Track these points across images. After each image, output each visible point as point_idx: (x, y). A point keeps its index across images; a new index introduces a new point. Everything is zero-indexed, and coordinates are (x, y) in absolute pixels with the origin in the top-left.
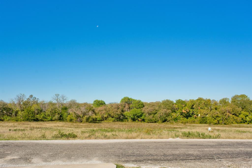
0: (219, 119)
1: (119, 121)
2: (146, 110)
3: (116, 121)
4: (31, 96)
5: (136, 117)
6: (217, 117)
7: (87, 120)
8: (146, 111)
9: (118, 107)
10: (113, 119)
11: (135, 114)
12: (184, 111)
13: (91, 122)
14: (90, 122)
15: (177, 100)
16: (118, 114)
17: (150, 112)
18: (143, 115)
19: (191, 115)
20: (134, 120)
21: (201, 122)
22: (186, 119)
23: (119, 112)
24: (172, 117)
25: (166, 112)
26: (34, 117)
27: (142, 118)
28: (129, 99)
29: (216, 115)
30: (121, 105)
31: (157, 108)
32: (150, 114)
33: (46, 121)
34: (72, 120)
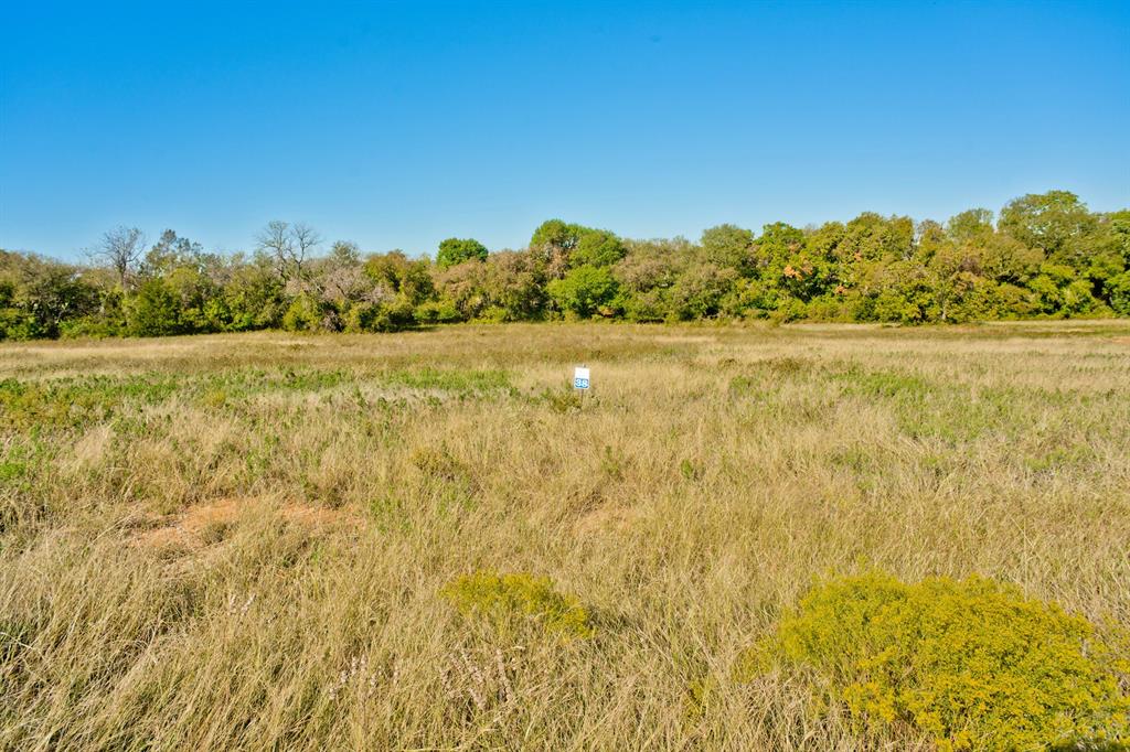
0: (924, 299)
1: (528, 318)
2: (626, 272)
3: (512, 318)
4: (170, 235)
5: (589, 301)
6: (916, 288)
7: (366, 321)
8: (630, 275)
9: (519, 262)
10: (503, 312)
11: (582, 287)
12: (788, 271)
13: (381, 329)
14: (376, 330)
15: (769, 226)
16: (516, 292)
17: (643, 279)
18: (617, 293)
19: (822, 286)
20: (584, 312)
21: (859, 316)
22: (799, 303)
23: (522, 282)
24: (738, 296)
25: (714, 275)
26: (176, 318)
27: (615, 303)
28: (563, 229)
29: (916, 282)
30: (534, 255)
31: (678, 262)
32: (645, 288)
33: (229, 331)
34: (303, 323)
